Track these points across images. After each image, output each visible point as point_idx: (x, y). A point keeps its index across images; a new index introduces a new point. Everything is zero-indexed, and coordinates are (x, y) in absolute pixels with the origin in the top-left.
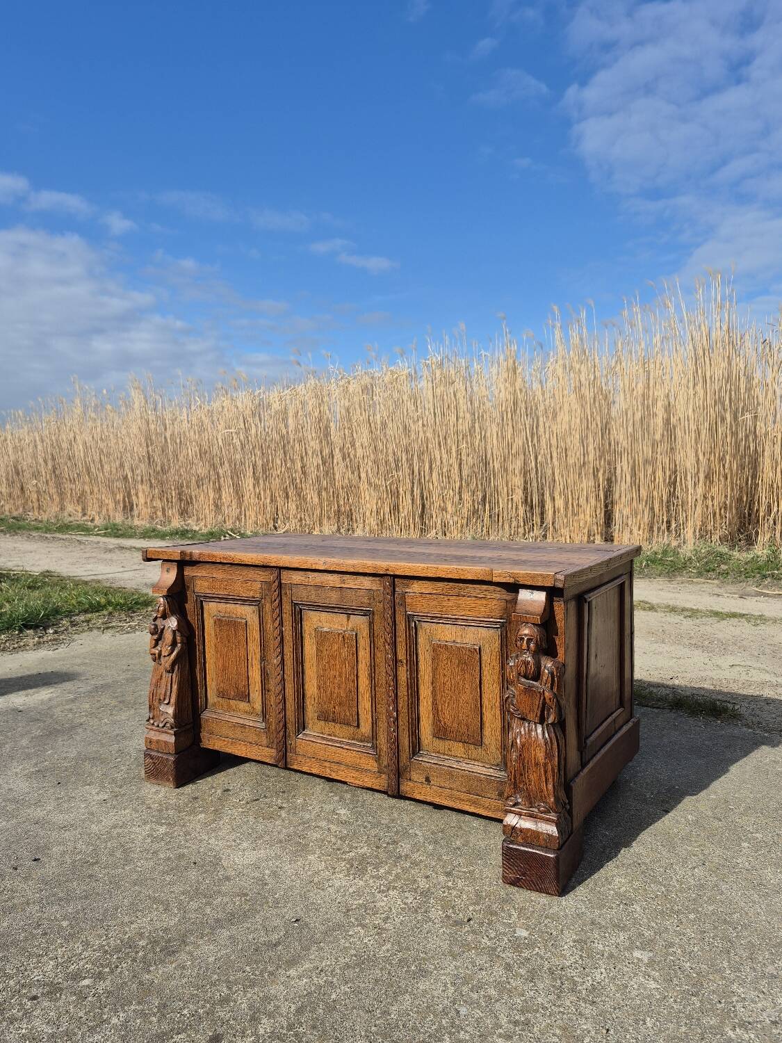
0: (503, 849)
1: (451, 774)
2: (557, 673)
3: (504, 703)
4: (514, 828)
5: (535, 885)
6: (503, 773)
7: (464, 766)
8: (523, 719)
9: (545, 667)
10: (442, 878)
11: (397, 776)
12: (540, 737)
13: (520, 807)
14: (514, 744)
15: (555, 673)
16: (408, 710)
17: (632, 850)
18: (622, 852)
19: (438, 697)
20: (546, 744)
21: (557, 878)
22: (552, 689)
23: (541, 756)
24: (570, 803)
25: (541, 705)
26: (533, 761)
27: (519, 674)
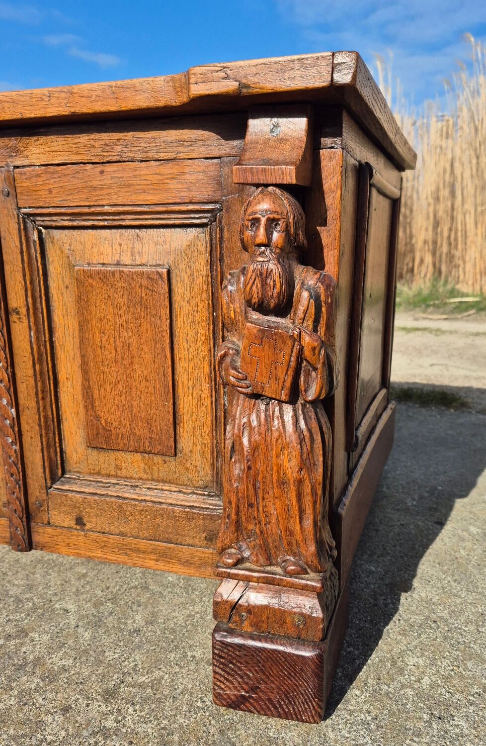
0: (214, 647)
1: (121, 509)
2: (327, 297)
3: (218, 366)
4: (235, 606)
5: (275, 707)
6: (215, 501)
7: (144, 493)
8: (256, 396)
9: (303, 284)
10: (97, 707)
11: (24, 519)
12: (290, 428)
13: (247, 565)
14: (237, 447)
15: (323, 298)
16: (38, 402)
17: (415, 596)
18: (403, 600)
19: (93, 376)
20: (301, 441)
21: (318, 694)
22: (315, 329)
23: (290, 465)
24: (338, 547)
25: (293, 364)
26: (275, 478)
27: (249, 303)
